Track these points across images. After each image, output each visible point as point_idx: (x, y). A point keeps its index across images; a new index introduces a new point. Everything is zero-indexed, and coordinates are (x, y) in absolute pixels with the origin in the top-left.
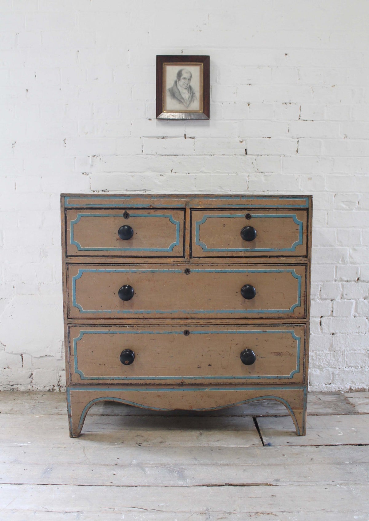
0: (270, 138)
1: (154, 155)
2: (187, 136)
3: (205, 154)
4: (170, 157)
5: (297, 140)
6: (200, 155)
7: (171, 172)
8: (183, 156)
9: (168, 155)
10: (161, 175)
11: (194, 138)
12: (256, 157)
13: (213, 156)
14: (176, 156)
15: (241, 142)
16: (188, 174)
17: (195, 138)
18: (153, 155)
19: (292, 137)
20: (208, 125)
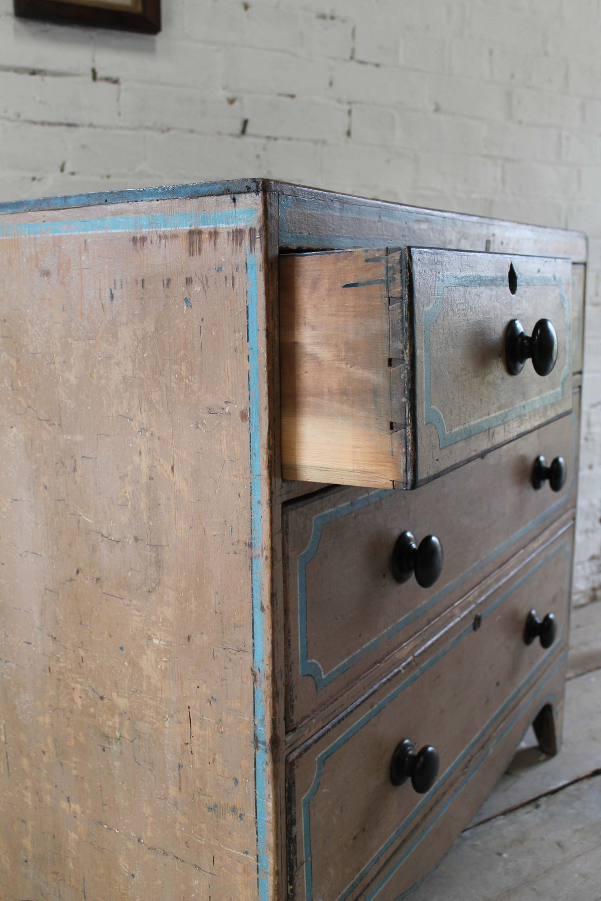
0: (292, 96)
1: (13, 121)
2: (100, 74)
3: (148, 128)
4: (56, 129)
5: (346, 107)
6: (135, 129)
7: (62, 170)
8: (92, 130)
9: (50, 124)
10: (34, 179)
11: (116, 82)
12: (264, 141)
13: (166, 134)
14: (72, 129)
15: (232, 101)
16: (105, 179)
17: (121, 81)
18: (8, 119)
19: (339, 101)
20: (152, 50)
